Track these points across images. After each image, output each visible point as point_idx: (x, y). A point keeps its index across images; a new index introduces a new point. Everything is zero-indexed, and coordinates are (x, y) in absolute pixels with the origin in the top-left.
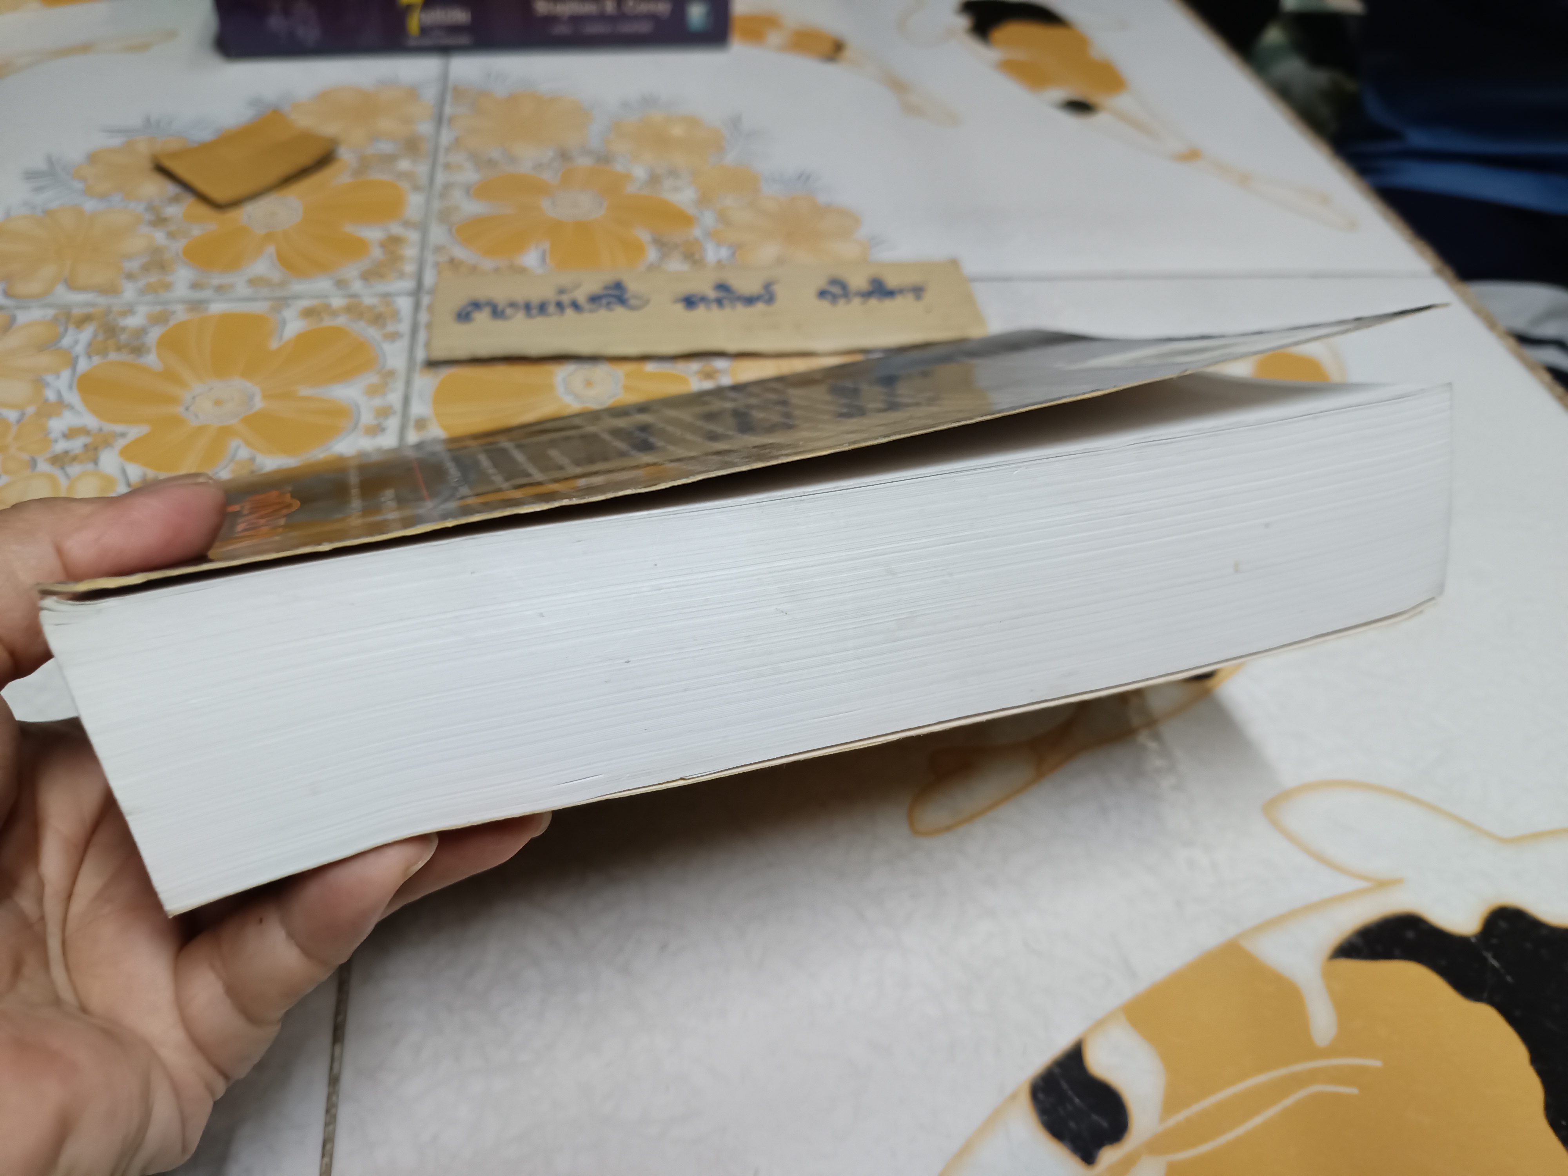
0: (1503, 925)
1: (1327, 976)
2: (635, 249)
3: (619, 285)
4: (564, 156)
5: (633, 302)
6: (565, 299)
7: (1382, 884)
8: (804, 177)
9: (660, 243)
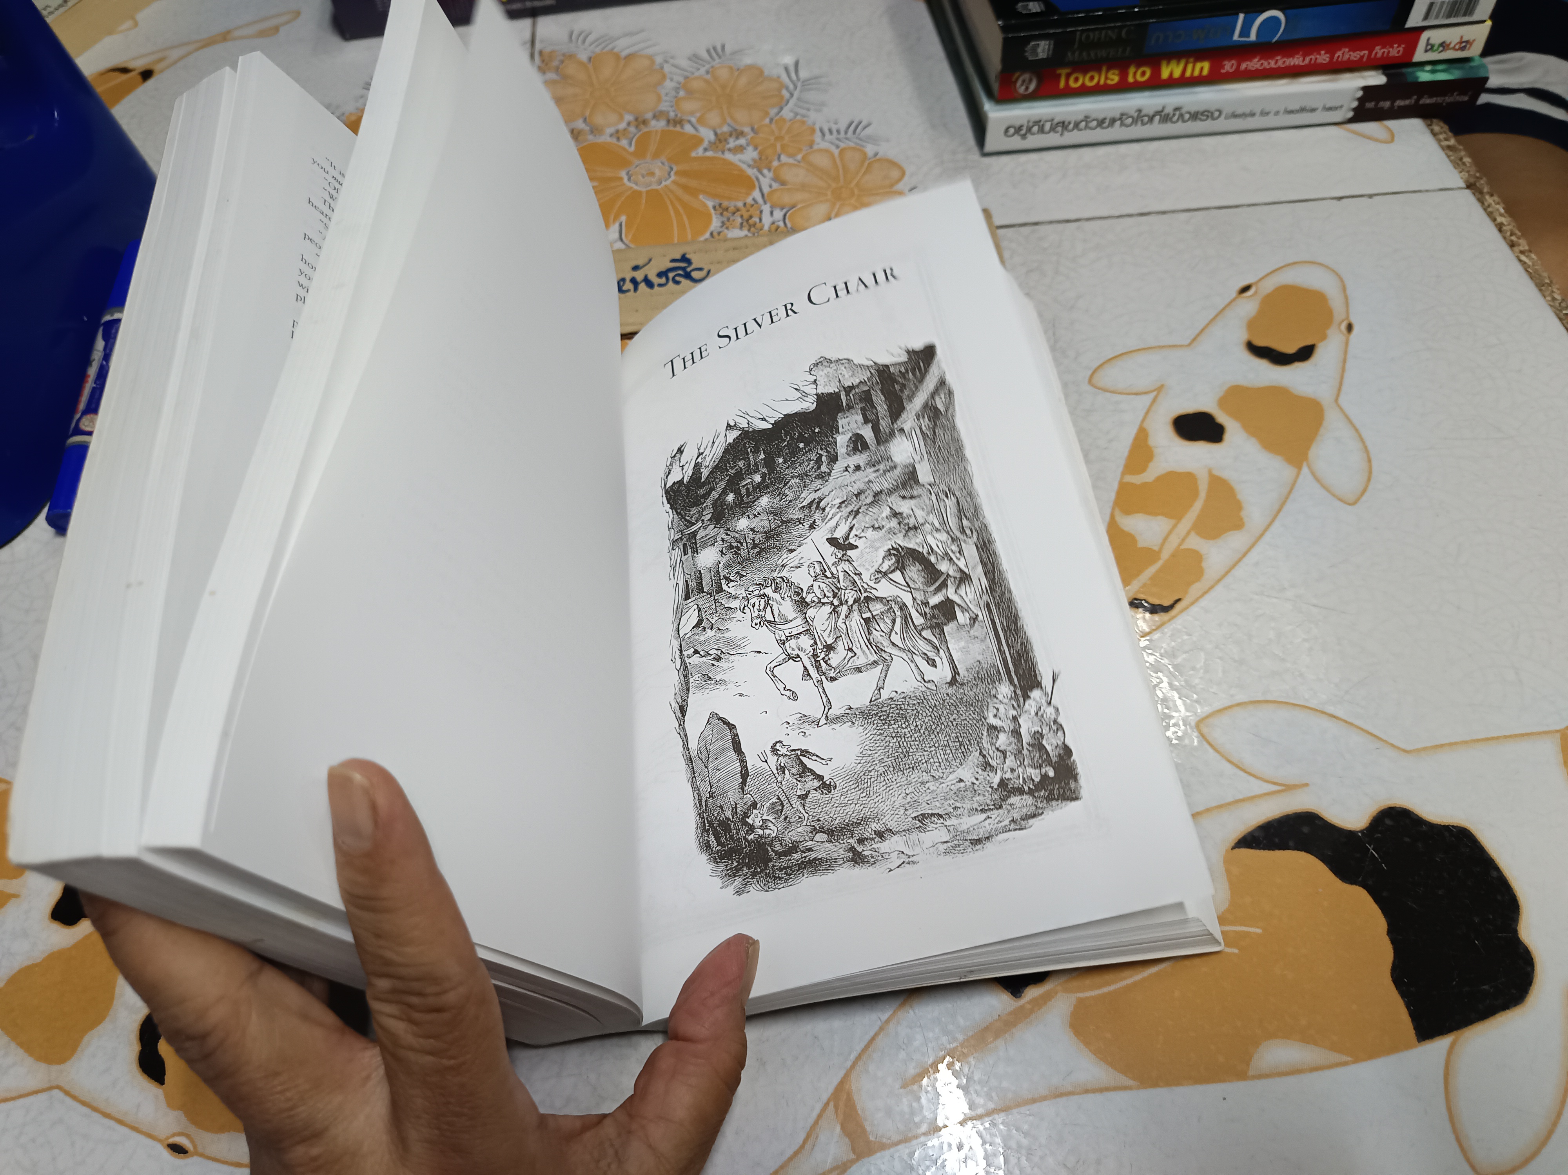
0: (1388, 822)
1: (1227, 861)
2: (700, 217)
3: (684, 259)
4: (640, 122)
5: (695, 275)
6: (639, 275)
7: (1288, 788)
8: (855, 127)
9: (721, 209)
